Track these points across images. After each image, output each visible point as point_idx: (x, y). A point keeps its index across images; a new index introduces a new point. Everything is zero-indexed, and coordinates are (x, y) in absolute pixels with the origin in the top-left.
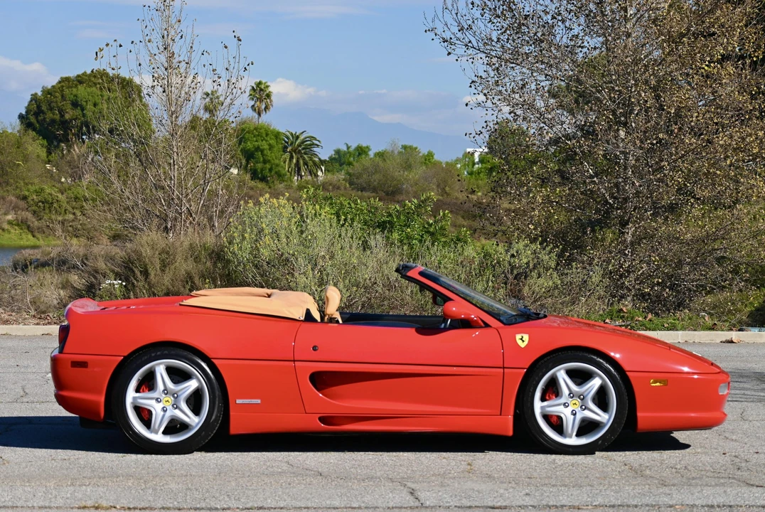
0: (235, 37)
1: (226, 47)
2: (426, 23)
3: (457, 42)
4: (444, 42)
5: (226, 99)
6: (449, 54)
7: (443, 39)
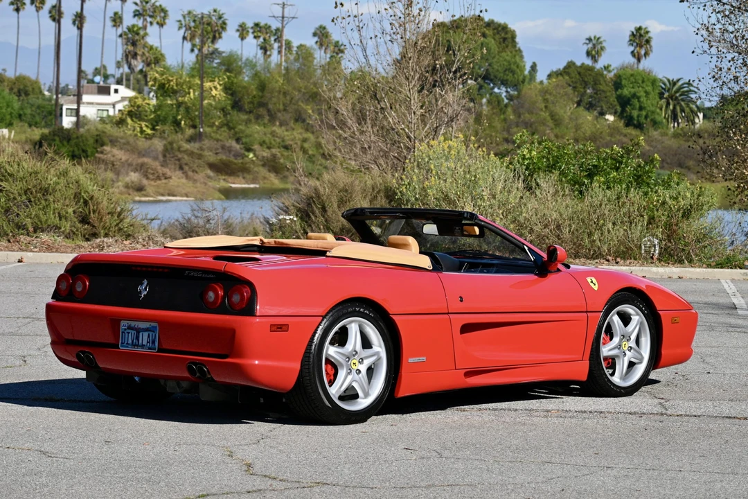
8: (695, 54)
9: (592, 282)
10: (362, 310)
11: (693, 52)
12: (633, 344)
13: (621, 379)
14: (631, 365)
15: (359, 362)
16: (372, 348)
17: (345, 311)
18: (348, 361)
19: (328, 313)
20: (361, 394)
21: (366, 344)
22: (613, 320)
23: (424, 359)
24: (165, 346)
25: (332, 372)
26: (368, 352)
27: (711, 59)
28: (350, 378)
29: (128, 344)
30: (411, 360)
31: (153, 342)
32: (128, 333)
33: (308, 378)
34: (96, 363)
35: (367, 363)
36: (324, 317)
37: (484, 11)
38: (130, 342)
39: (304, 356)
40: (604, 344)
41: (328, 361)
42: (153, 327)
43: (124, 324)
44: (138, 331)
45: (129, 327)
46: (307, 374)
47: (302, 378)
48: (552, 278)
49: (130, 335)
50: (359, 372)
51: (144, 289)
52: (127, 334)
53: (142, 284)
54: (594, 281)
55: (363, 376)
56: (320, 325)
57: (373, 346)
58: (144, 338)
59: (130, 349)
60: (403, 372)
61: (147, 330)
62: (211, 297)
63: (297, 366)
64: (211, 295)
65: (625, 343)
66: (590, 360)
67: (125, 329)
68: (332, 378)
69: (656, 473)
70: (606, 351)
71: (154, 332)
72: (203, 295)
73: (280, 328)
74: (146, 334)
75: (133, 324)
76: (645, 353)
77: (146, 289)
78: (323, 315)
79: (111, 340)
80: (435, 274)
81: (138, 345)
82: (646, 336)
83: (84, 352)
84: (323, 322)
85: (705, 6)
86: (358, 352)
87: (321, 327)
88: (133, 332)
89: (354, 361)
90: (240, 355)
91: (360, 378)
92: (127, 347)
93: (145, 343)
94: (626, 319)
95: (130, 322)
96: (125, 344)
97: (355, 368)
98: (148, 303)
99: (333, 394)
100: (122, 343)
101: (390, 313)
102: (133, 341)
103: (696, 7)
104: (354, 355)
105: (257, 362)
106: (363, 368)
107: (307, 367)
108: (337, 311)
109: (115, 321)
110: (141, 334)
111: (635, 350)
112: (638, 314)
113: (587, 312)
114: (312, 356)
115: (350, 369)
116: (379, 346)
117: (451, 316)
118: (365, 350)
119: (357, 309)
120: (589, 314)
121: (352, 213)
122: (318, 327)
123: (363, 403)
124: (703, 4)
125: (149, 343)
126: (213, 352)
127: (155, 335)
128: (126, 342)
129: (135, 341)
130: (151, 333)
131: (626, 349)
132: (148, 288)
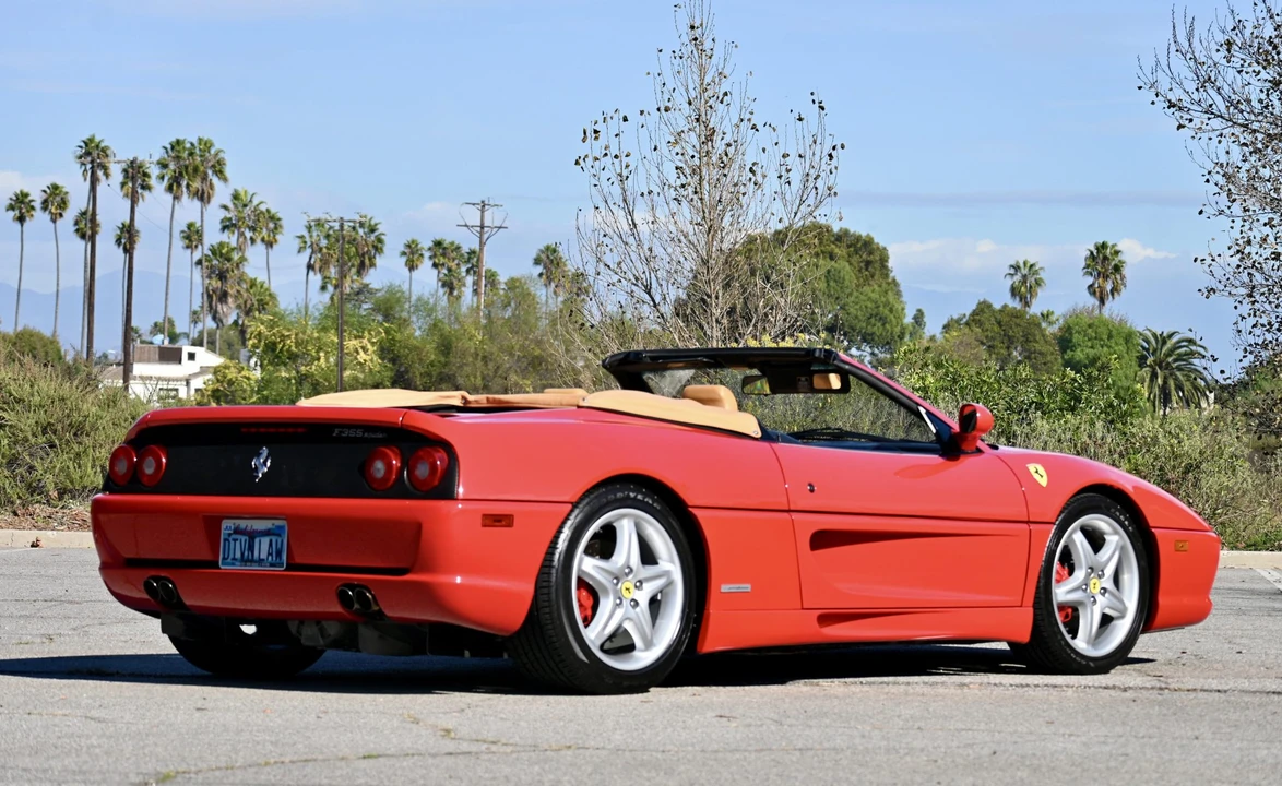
0: (814, 102)
1: (800, 119)
2: (1141, 75)
3: (1192, 107)
4: (1169, 107)
5: (800, 205)
6: (1180, 127)
7: (1169, 101)
8: (1204, 214)
9: (1037, 472)
10: (640, 497)
11: (1201, 212)
12: (1108, 583)
13: (1088, 643)
14: (1106, 620)
15: (636, 587)
16: (657, 563)
17: (611, 497)
18: (617, 584)
19: (581, 499)
20: (638, 642)
21: (648, 556)
22: (1073, 541)
23: (747, 587)
24: (299, 560)
25: (589, 603)
26: (651, 570)
27: (1232, 224)
28: (619, 613)
29: (234, 559)
30: (725, 588)
31: (279, 554)
33: (547, 610)
34: (179, 597)
35: (649, 589)
36: (575, 505)
37: (839, 147)
38: (238, 555)
39: (541, 573)
40: (1058, 581)
41: (582, 583)
42: (278, 527)
43: (227, 525)
44: (252, 535)
45: (237, 531)
46: (546, 604)
47: (537, 611)
48: (967, 463)
49: (238, 543)
50: (636, 604)
51: (262, 464)
52: (232, 543)
53: (259, 455)
54: (1042, 470)
55: (642, 611)
56: (567, 518)
57: (660, 561)
58: (263, 547)
59: (238, 567)
62: (378, 470)
63: (527, 588)
64: (379, 466)
65: (1094, 580)
66: (1034, 606)
67: (230, 535)
68: (589, 612)
69: (1155, 740)
70: (1062, 593)
71: (279, 535)
72: (364, 468)
73: (500, 521)
74: (265, 541)
75: (243, 524)
76: (1130, 601)
77: (265, 462)
78: (574, 500)
79: (206, 555)
80: (765, 445)
81: (252, 561)
82: (1131, 572)
83: (157, 579)
84: (574, 515)
85: (1221, 135)
86: (634, 568)
87: (569, 523)
88: (244, 538)
89: (627, 585)
90: (428, 568)
91: (637, 614)
92: (233, 564)
93: (264, 555)
94: (1096, 540)
95: (238, 522)
96: (229, 560)
97: (630, 596)
98: (269, 487)
99: (590, 640)
100: (224, 558)
101: (690, 504)
102: (242, 554)
103: (1205, 136)
104: (627, 575)
105: (458, 580)
106: (643, 597)
107: (545, 591)
108: (596, 497)
109: (212, 522)
110: (257, 541)
111: (1112, 594)
112: (1116, 532)
113: (1028, 522)
114: (554, 571)
115: (620, 598)
116: (670, 561)
117: (795, 516)
118: (648, 567)
119: (632, 495)
120: (1032, 527)
121: (621, 360)
122: (564, 523)
123: (643, 658)
124: (1218, 133)
125: (271, 554)
126: (383, 565)
127: (282, 542)
128: (231, 556)
129: (246, 553)
130: (274, 539)
131: (1096, 591)
132: (269, 461)
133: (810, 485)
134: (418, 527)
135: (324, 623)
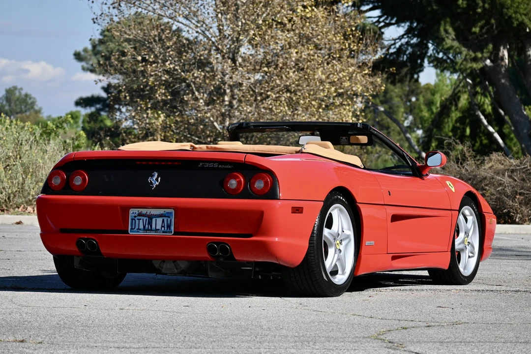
10: (341, 198)
13: (463, 268)
16: (344, 231)
17: (333, 198)
18: (334, 241)
20: (340, 272)
22: (461, 219)
24: (181, 230)
28: (336, 256)
29: (139, 229)
30: (367, 243)
31: (169, 226)
32: (139, 220)
34: (99, 249)
35: (344, 244)
36: (323, 202)
38: (141, 227)
39: (311, 237)
42: (168, 213)
43: (133, 212)
44: (150, 217)
45: (140, 215)
49: (141, 221)
50: (340, 251)
51: (155, 180)
53: (153, 176)
54: (451, 185)
55: (342, 255)
58: (158, 223)
59: (141, 233)
60: (362, 253)
61: (160, 216)
62: (233, 184)
63: (306, 244)
64: (233, 182)
65: (466, 239)
66: (451, 252)
67: (135, 217)
70: (457, 244)
71: (169, 217)
72: (223, 183)
73: (298, 210)
74: (160, 220)
75: (144, 211)
76: (476, 248)
77: (157, 180)
78: (324, 200)
79: (119, 227)
81: (151, 230)
83: (84, 239)
86: (340, 234)
88: (145, 219)
89: (338, 242)
92: (138, 232)
93: (159, 227)
95: (140, 210)
96: (135, 230)
97: (339, 248)
98: (161, 192)
99: (327, 269)
100: (132, 229)
101: (358, 202)
102: (144, 227)
104: (338, 237)
106: (342, 248)
107: (312, 245)
109: (126, 209)
110: (154, 220)
111: (471, 245)
112: (472, 214)
113: (451, 210)
115: (336, 248)
117: (386, 207)
119: (339, 197)
120: (452, 212)
125: (164, 227)
126: (236, 233)
127: (171, 220)
128: (137, 227)
129: (147, 226)
130: (165, 219)
131: (466, 244)
132: (159, 179)
133: (389, 192)
134: (262, 213)
135: (178, 261)
